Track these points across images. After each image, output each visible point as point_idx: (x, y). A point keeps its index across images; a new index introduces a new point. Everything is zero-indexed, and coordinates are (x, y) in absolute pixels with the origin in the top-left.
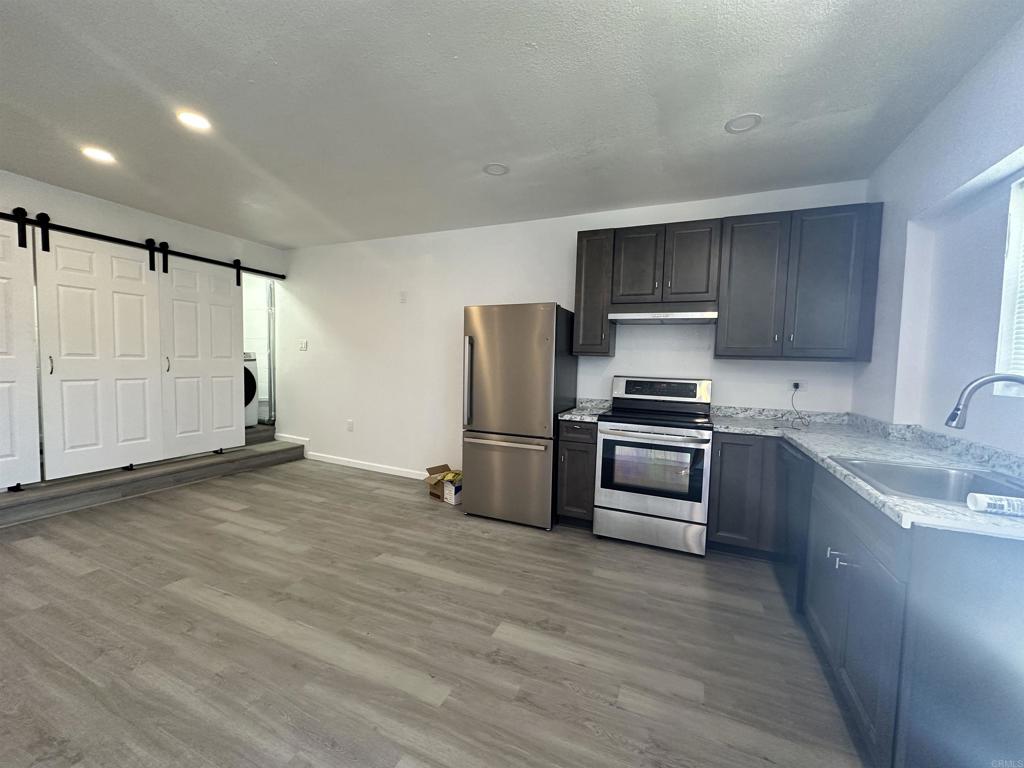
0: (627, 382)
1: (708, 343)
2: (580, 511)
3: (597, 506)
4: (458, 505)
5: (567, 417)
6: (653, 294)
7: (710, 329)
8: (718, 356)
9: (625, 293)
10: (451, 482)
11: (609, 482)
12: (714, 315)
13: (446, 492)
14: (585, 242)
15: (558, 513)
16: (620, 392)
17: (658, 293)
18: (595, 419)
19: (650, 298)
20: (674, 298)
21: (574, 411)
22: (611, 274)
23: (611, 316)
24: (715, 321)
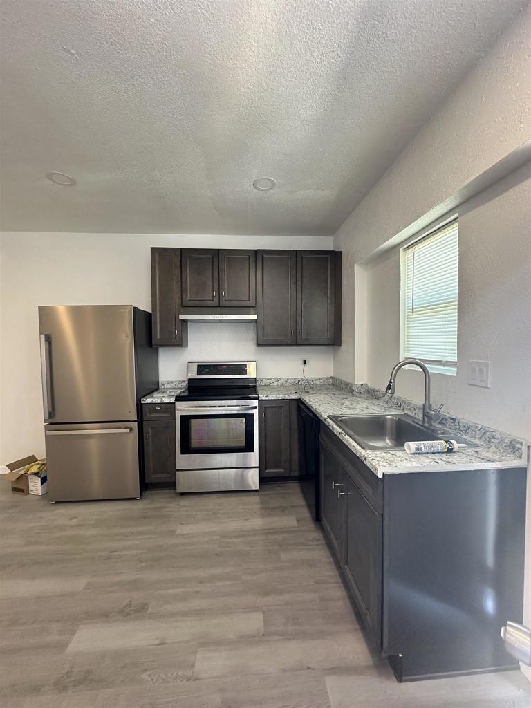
0: (198, 366)
1: (252, 335)
2: (165, 476)
3: (178, 470)
4: (45, 495)
5: (149, 400)
6: (213, 300)
7: (252, 326)
8: (258, 345)
9: (192, 299)
10: (36, 474)
11: (186, 449)
12: (254, 317)
13: (31, 484)
14: (157, 257)
15: (146, 481)
16: (193, 375)
17: (216, 299)
18: (173, 400)
19: (210, 303)
20: (227, 304)
21: (155, 394)
22: (180, 283)
23: (182, 317)
24: (256, 321)
